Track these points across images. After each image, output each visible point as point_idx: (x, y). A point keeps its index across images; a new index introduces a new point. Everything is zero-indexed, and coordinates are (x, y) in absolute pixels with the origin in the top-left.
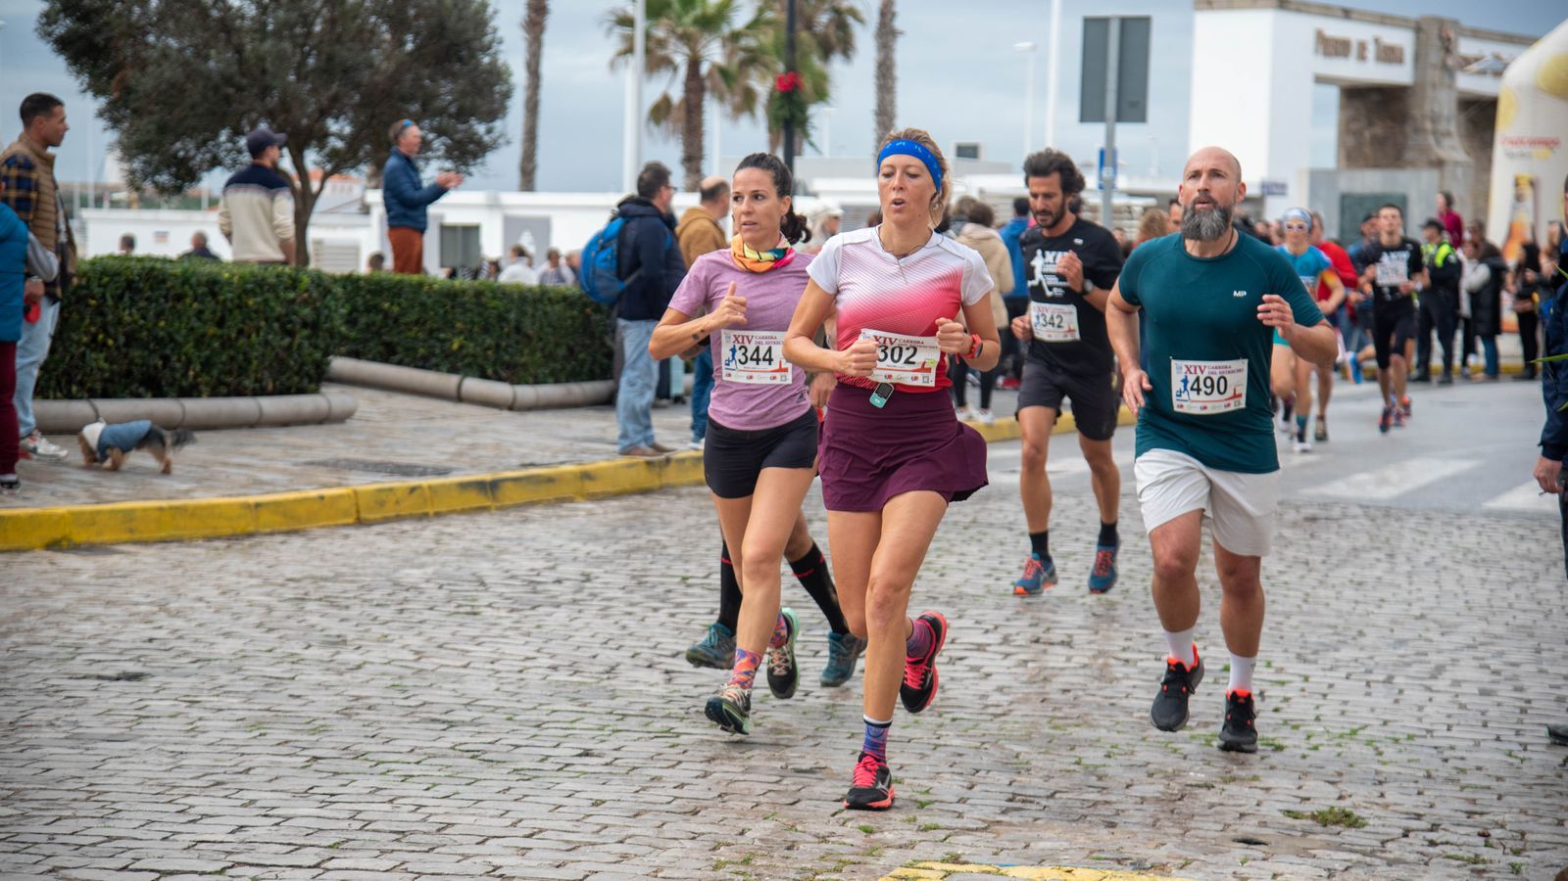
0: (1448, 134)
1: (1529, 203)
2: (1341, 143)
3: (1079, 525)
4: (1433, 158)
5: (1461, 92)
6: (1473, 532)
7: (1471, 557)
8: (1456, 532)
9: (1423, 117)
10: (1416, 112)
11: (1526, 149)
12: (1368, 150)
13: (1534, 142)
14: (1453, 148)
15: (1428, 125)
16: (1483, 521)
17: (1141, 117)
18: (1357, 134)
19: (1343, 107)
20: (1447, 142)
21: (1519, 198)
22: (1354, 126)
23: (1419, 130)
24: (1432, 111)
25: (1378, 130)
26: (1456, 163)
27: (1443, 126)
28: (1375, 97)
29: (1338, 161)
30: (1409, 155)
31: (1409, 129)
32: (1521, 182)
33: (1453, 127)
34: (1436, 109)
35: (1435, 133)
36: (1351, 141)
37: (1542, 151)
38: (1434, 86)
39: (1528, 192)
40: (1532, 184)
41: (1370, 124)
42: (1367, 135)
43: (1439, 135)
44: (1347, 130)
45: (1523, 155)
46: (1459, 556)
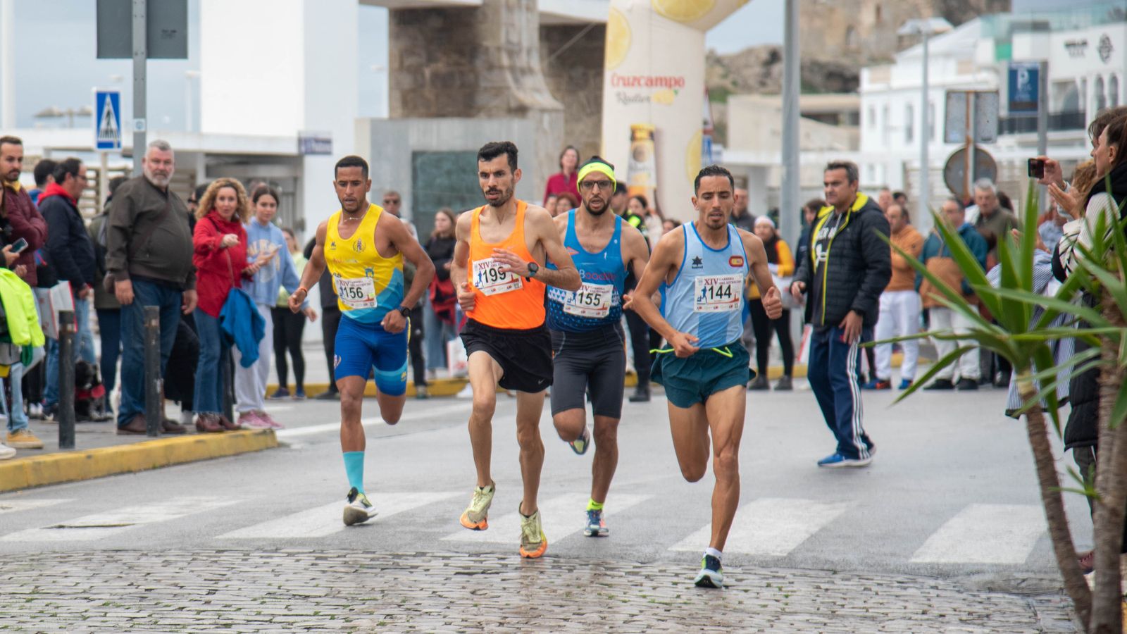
0: (527, 71)
1: (649, 161)
2: (394, 85)
3: (178, 591)
4: (513, 104)
5: (543, 15)
6: (667, 581)
7: (674, 612)
8: (648, 584)
9: (499, 49)
10: (488, 43)
11: (644, 91)
12: (429, 93)
13: (651, 82)
14: (537, 90)
15: (505, 61)
16: (675, 569)
17: (180, 51)
18: (416, 71)
19: (394, 36)
20: (528, 81)
21: (636, 155)
22: (410, 61)
23: (491, 67)
24: (509, 42)
25: (441, 66)
26: (543, 111)
27: (522, 61)
28: (436, 22)
29: (391, 108)
30: (482, 99)
31: (479, 63)
32: (639, 135)
33: (536, 63)
34: (514, 38)
35: (512, 69)
36: (407, 81)
37: (660, 92)
38: (510, 9)
39: (648, 146)
40: (652, 135)
41: (431, 59)
42: (427, 72)
43: (520, 72)
44: (401, 65)
45: (638, 99)
46: (661, 611)
